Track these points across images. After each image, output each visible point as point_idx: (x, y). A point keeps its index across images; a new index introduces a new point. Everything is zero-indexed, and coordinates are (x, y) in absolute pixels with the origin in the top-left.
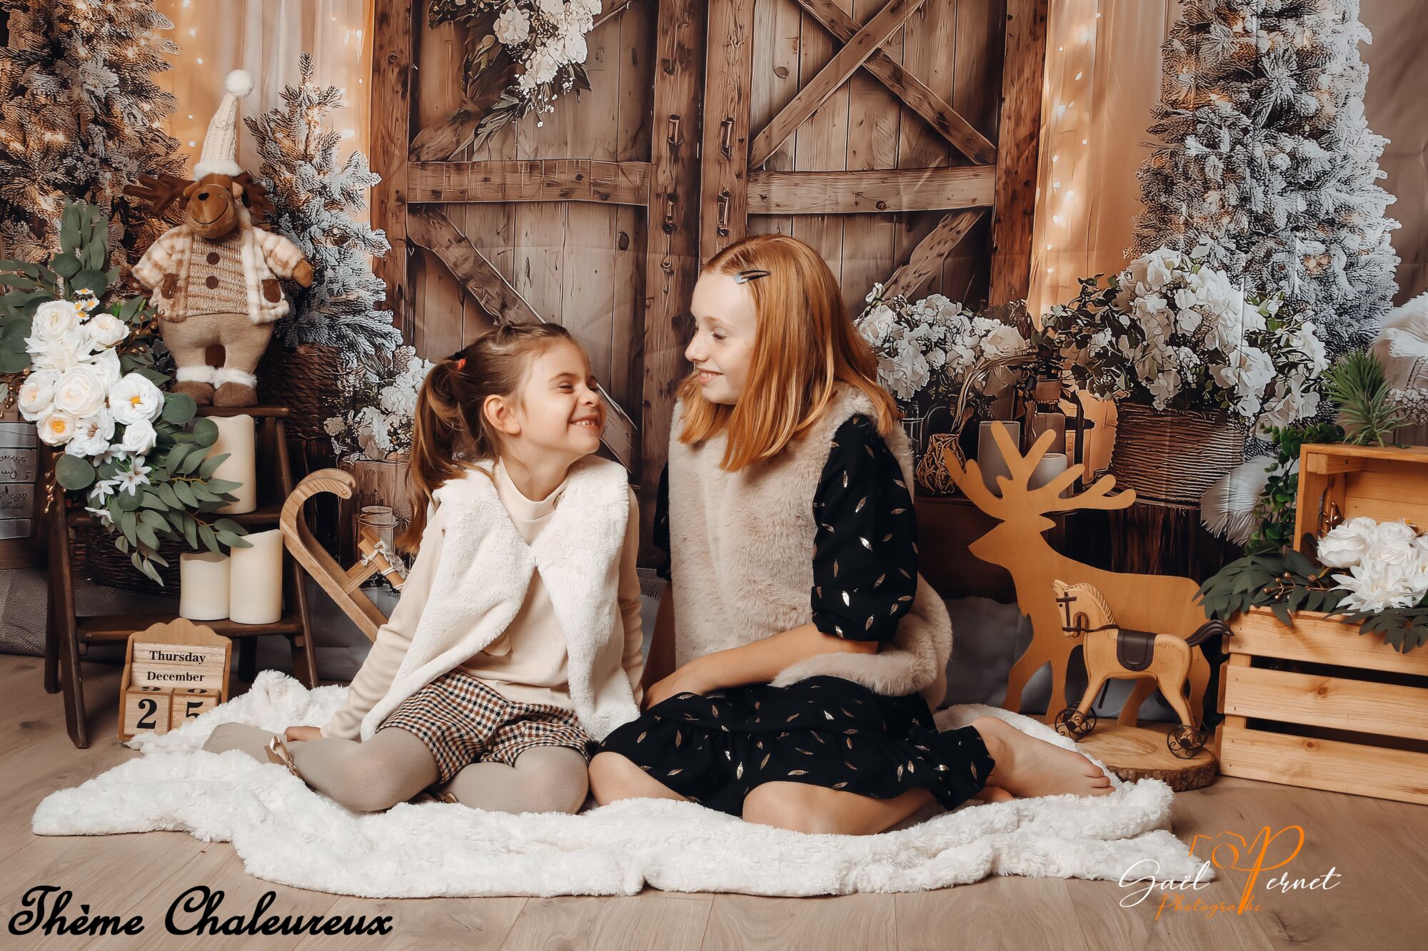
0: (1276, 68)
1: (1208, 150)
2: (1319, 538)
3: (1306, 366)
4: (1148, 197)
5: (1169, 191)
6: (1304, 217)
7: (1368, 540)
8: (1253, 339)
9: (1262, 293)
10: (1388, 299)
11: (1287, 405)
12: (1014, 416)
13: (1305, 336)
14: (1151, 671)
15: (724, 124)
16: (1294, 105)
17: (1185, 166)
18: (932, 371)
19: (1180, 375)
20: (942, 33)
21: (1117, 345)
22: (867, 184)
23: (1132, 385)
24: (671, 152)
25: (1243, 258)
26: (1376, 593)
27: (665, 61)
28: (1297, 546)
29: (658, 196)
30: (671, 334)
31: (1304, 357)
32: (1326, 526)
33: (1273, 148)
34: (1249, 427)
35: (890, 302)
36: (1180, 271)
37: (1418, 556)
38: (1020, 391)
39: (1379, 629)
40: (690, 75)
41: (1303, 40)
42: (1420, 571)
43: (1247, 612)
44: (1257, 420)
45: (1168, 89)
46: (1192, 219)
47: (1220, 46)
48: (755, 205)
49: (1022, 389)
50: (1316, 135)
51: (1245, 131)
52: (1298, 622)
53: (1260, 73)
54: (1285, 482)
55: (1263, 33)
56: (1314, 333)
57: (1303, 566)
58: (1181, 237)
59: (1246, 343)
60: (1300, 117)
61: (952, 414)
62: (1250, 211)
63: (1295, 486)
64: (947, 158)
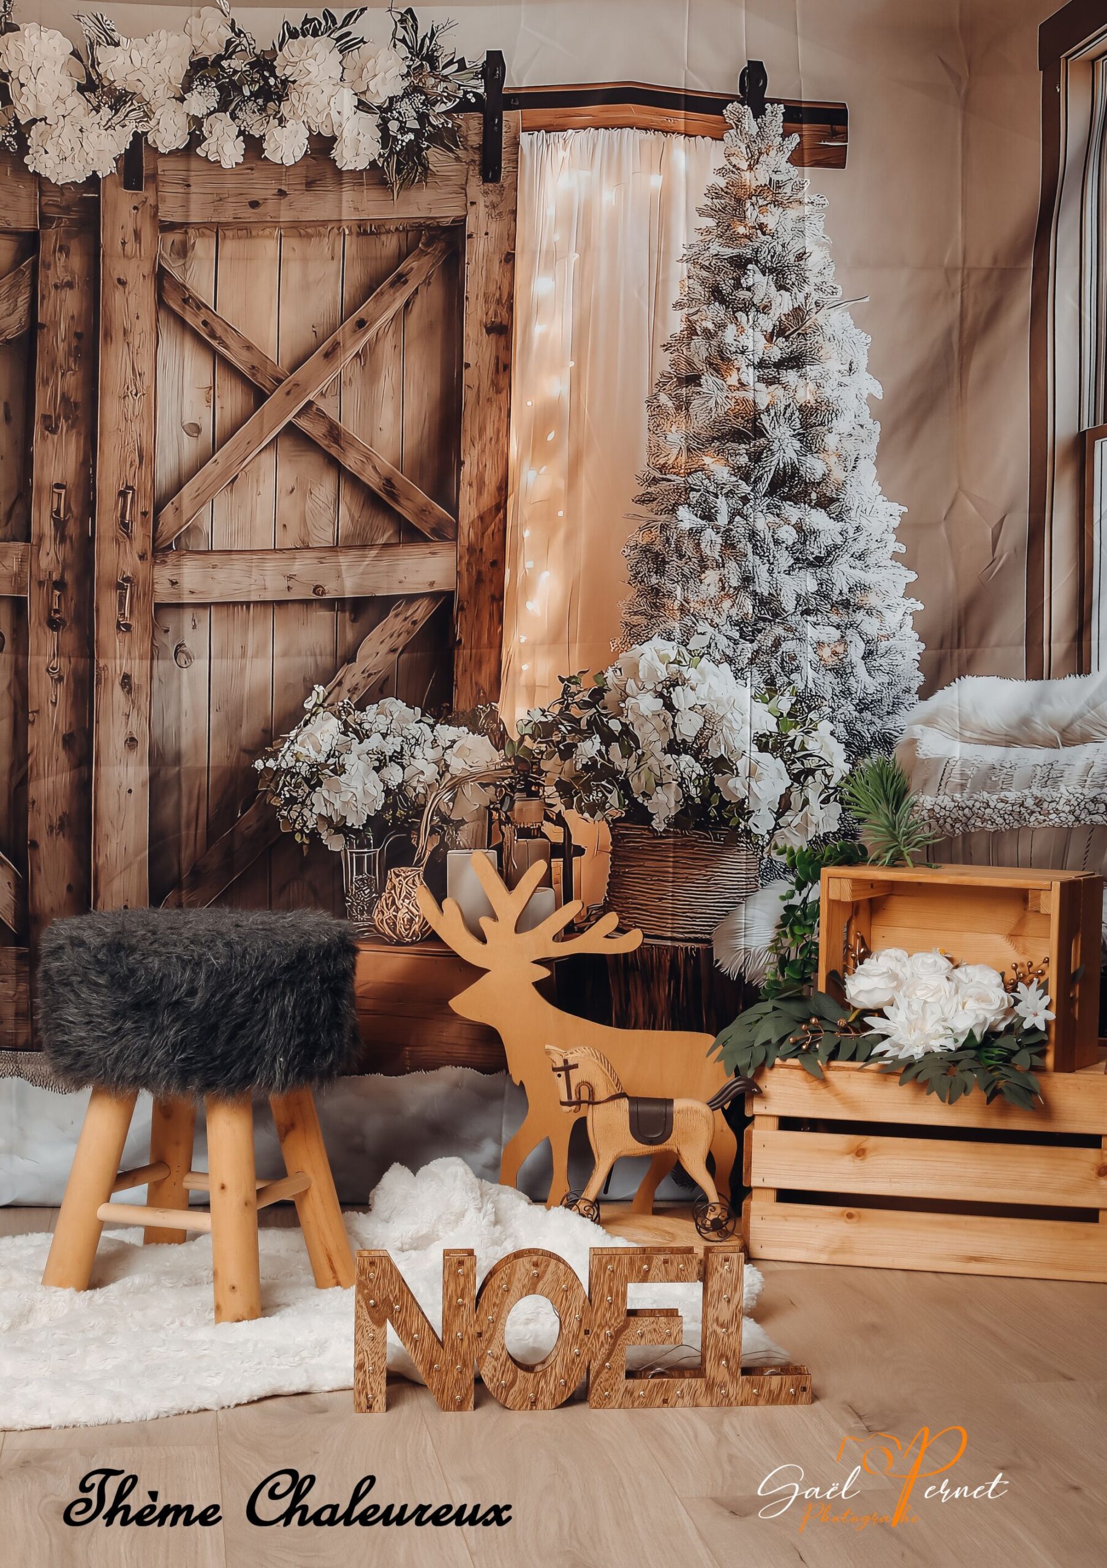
0: (777, 426)
1: (704, 522)
2: (847, 976)
3: (824, 773)
4: (636, 578)
5: (660, 571)
6: (815, 599)
7: (901, 975)
8: (763, 743)
9: (771, 688)
10: (913, 692)
11: (805, 819)
12: (489, 843)
13: (822, 738)
14: (670, 1144)
15: (123, 494)
16: (798, 470)
17: (678, 541)
18: (388, 792)
19: (682, 788)
20: (387, 383)
21: (607, 755)
22: (303, 566)
23: (627, 802)
24: (56, 529)
25: (748, 648)
26: (915, 1036)
27: (46, 418)
28: (822, 987)
29: (41, 584)
30: (63, 755)
31: (822, 762)
32: (852, 961)
33: (777, 520)
34: (763, 847)
35: (335, 708)
36: (677, 666)
37: (957, 992)
38: (494, 813)
39: (921, 1079)
40: (78, 434)
41: (806, 395)
42: (960, 1008)
43: (773, 1067)
44: (771, 838)
45: (655, 451)
46: (688, 603)
47: (713, 402)
48: (163, 593)
49: (497, 810)
50: (825, 503)
51: (745, 500)
52: (830, 1075)
53: (759, 432)
54: (803, 911)
55: (761, 386)
56: (832, 733)
57: (829, 1008)
58: (677, 625)
59: (755, 748)
60: (806, 483)
61: (415, 843)
62: (754, 594)
63: (816, 914)
64: (398, 532)
